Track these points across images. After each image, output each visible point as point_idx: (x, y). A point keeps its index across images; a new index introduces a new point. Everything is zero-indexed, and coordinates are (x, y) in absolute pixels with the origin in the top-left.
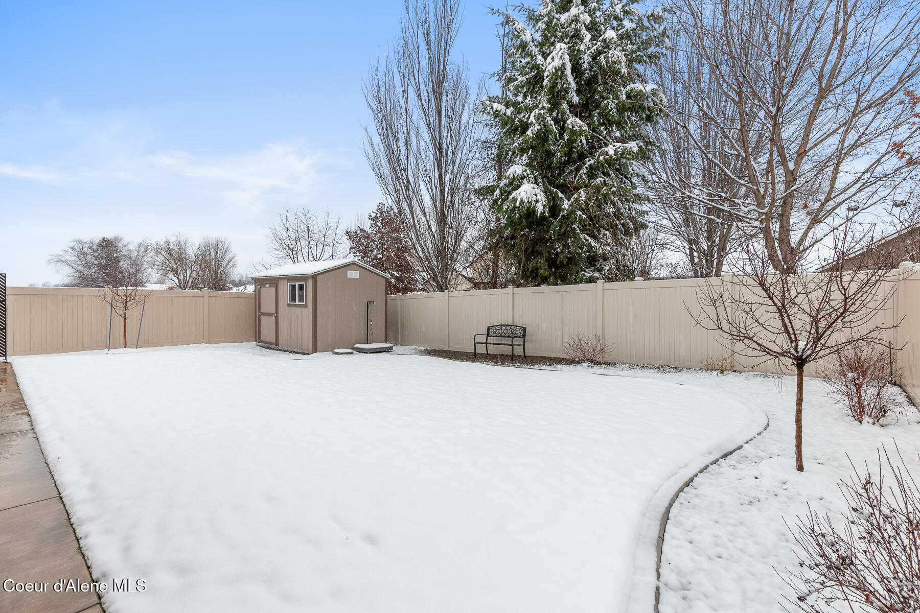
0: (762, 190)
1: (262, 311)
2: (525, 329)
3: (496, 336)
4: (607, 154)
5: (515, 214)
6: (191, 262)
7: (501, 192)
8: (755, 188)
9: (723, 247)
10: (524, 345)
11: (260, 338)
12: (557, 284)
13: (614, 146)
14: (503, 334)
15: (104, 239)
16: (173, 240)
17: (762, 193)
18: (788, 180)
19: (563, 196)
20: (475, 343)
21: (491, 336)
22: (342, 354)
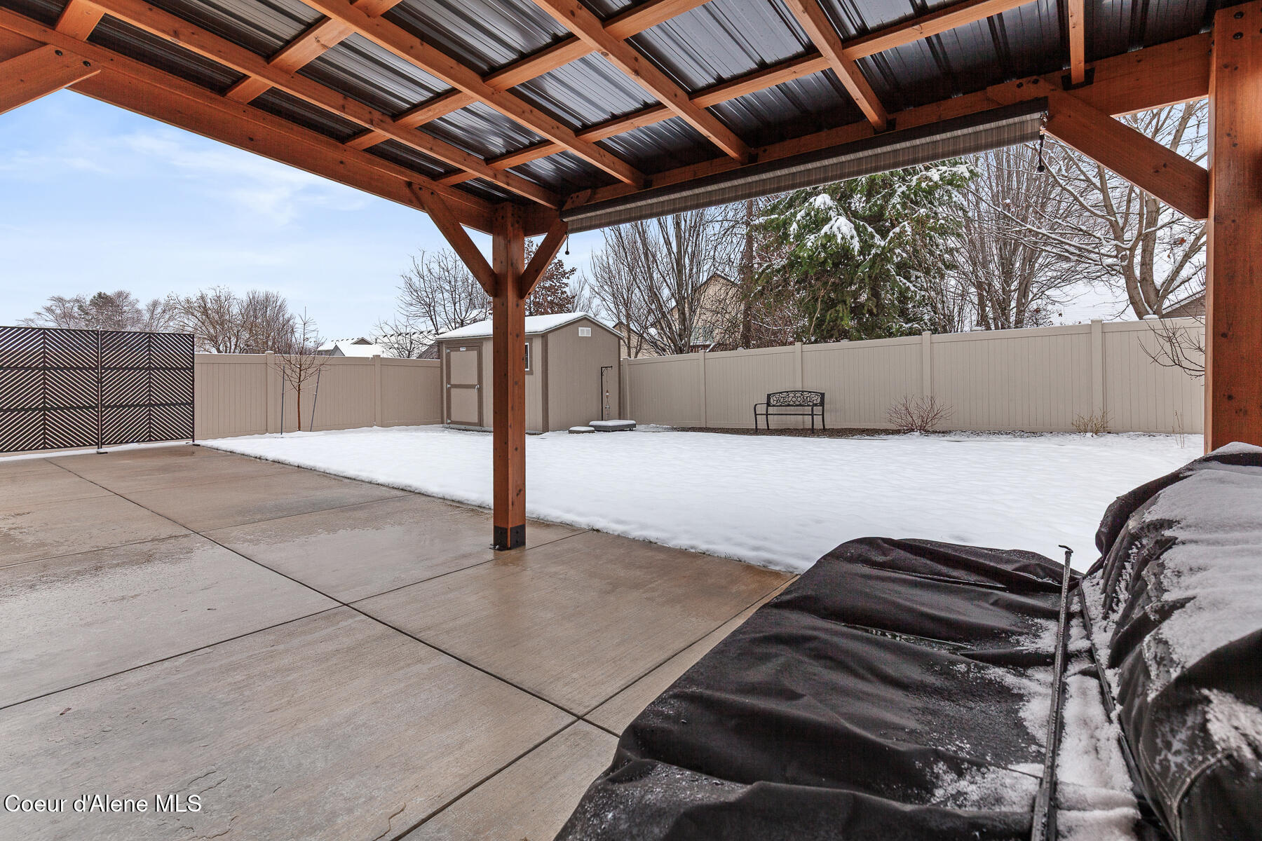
0: (1121, 222)
1: (453, 382)
2: (823, 395)
3: (781, 406)
4: (931, 180)
5: (819, 253)
6: (237, 326)
7: (799, 226)
8: (1114, 219)
9: (1025, 293)
10: (823, 415)
11: (449, 416)
12: (862, 339)
13: (938, 170)
14: (791, 403)
15: (100, 294)
16: (210, 295)
17: (1121, 225)
18: (1150, 210)
19: (873, 230)
20: (756, 415)
21: (774, 406)
22: (583, 432)
